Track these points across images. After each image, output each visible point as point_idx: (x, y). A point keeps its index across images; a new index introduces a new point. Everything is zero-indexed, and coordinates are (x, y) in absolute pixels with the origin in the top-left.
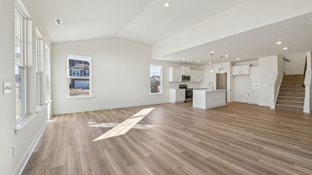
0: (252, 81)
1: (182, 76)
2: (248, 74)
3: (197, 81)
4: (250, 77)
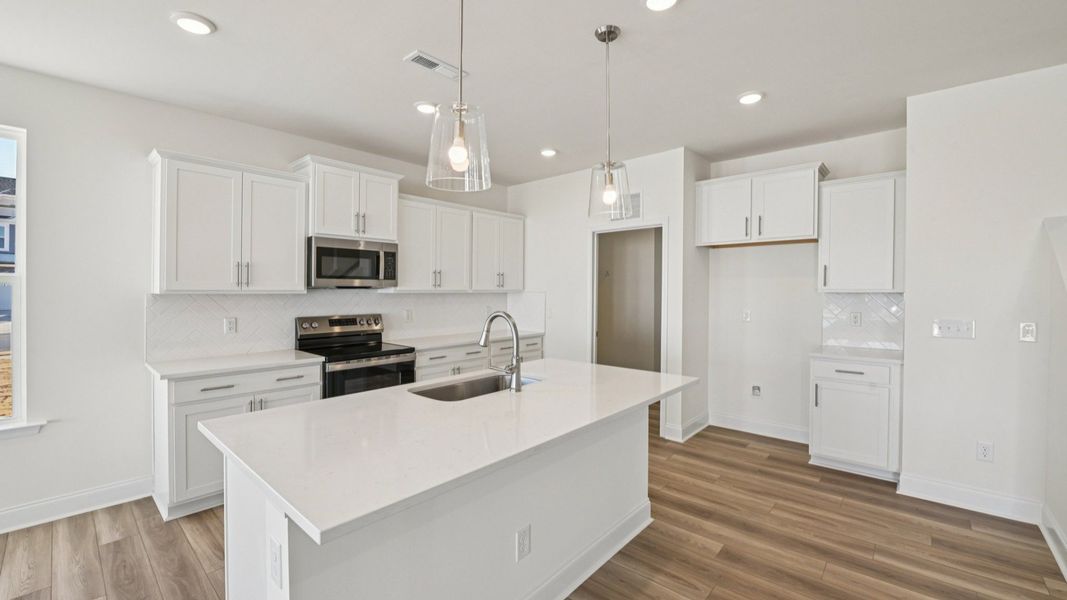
0: (833, 286)
1: (309, 240)
2: (811, 234)
3: (464, 286)
4: (823, 261)
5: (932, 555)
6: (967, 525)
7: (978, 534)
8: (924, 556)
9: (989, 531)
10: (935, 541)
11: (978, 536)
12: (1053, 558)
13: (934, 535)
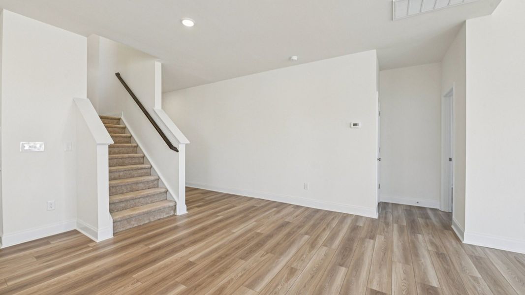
5: (40, 264)
6: (48, 243)
7: (55, 244)
8: (37, 266)
9: (59, 240)
10: (38, 257)
11: (55, 245)
12: (87, 237)
13: (36, 256)
